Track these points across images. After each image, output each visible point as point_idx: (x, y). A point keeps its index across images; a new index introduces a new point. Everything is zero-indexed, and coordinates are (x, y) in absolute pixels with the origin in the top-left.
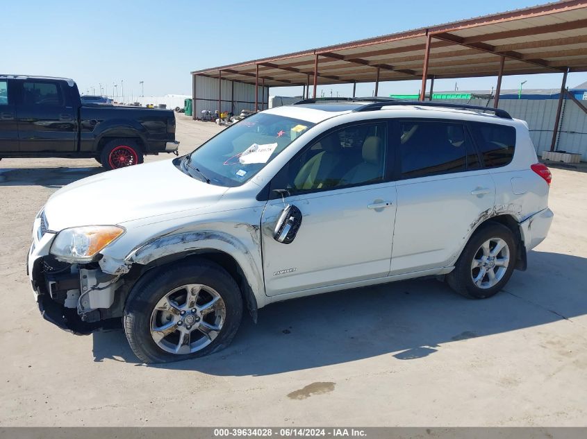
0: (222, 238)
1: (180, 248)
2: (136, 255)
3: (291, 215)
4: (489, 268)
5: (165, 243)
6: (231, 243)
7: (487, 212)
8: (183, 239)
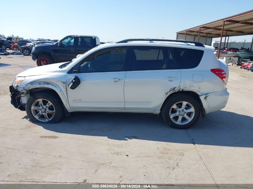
0: (53, 85)
1: (38, 86)
2: (26, 86)
3: (74, 80)
4: (180, 115)
5: (34, 84)
6: (56, 87)
7: (174, 88)
8: (40, 84)
